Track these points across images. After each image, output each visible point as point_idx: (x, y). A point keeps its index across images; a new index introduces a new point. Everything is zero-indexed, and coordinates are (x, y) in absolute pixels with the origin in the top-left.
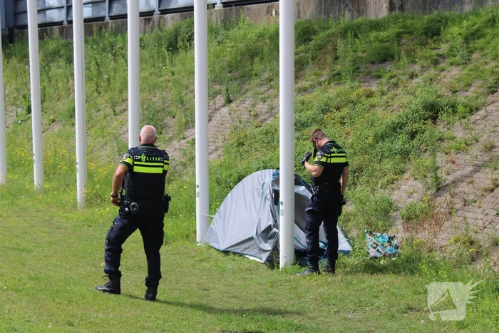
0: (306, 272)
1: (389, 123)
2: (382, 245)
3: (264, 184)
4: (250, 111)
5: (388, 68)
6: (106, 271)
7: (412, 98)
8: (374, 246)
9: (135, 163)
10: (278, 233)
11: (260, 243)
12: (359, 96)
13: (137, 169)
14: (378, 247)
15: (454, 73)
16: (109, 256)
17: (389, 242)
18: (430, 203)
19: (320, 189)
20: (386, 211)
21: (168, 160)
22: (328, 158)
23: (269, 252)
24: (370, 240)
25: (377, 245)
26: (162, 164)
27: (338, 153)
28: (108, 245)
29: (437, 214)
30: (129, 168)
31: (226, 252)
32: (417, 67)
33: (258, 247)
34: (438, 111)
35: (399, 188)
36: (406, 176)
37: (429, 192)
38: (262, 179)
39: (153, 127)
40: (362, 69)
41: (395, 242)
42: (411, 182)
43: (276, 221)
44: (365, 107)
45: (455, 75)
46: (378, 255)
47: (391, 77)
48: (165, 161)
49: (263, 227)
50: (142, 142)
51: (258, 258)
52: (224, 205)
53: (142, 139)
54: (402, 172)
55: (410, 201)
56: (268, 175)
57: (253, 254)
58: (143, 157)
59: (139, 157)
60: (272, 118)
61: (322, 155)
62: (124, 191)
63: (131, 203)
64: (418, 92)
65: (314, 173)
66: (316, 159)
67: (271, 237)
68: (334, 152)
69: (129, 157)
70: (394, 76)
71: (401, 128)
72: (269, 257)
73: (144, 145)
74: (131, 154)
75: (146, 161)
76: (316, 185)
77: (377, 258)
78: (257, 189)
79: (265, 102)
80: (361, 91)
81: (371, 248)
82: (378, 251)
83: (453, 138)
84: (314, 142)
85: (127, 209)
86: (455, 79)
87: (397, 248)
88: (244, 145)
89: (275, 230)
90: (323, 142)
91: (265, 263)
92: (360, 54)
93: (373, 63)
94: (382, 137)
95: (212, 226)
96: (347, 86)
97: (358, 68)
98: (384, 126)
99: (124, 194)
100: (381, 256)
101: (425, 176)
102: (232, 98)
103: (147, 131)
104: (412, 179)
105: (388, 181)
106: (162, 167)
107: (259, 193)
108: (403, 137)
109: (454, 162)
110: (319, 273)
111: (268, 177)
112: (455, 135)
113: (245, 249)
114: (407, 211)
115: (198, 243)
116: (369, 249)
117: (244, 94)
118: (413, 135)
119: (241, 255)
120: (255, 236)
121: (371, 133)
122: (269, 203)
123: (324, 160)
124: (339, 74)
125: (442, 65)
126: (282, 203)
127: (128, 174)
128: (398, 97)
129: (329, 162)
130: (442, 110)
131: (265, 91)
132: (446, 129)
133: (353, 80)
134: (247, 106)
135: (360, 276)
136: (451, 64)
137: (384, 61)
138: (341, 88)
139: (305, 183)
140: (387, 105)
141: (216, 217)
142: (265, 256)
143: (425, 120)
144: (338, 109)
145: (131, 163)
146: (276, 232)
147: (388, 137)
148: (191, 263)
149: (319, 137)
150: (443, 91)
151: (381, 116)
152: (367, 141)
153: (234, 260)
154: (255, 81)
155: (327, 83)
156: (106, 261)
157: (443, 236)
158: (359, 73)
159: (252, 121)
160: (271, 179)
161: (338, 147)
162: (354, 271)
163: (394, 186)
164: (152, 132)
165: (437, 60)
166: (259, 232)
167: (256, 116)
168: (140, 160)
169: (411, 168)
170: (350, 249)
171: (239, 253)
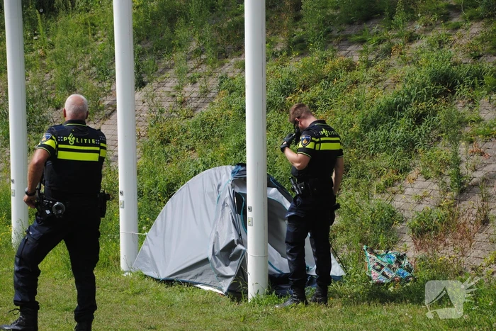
0: (288, 303)
1: (383, 104)
2: (389, 266)
3: (219, 186)
4: (174, 96)
5: (375, 29)
6: (16, 303)
7: (414, 68)
8: (378, 267)
9: (60, 146)
10: (245, 251)
11: (218, 266)
12: (334, 69)
13: (62, 155)
14: (384, 270)
15: (475, 30)
16: (20, 280)
17: (398, 262)
18: (452, 209)
19: (306, 186)
20: (387, 222)
21: (105, 143)
22: (316, 143)
23: (232, 279)
24: (370, 259)
25: (382, 266)
26: (98, 149)
27: (330, 136)
28: (19, 264)
29: (464, 224)
30: (51, 153)
31: (169, 282)
32: (418, 26)
33: (216, 271)
34: (454, 84)
35: (403, 192)
36: (413, 174)
37: (449, 195)
38: (217, 178)
39: (82, 97)
40: (335, 33)
41: (405, 263)
42: (421, 183)
43: (240, 235)
44: (344, 84)
45: (476, 34)
46: (384, 280)
47: (380, 42)
48: (102, 145)
49: (222, 245)
50: (68, 118)
51: (215, 287)
52: (162, 218)
53: (67, 113)
54: (406, 170)
55: (420, 208)
56: (225, 174)
57: (208, 282)
58: (71, 139)
59: (65, 139)
60: (208, 105)
61: (308, 140)
62: (43, 186)
63: (54, 202)
64: (423, 60)
65: (297, 165)
66: (300, 146)
67: (235, 258)
68: (324, 136)
69: (51, 138)
70: (385, 40)
71: (401, 110)
72: (232, 285)
73: (70, 122)
74: (53, 134)
75: (76, 144)
76: (300, 181)
77: (383, 284)
78: (211, 194)
79: (195, 83)
80: (337, 62)
81: (374, 271)
82: (383, 274)
83: (479, 121)
84: (295, 123)
85: (48, 212)
86: (477, 39)
87: (409, 270)
88: (169, 142)
89: (239, 247)
90: (309, 122)
91: (226, 293)
92: (331, 12)
93: (351, 23)
94: (375, 123)
95: (144, 247)
96: (316, 56)
97: (329, 31)
98: (375, 109)
99: (42, 190)
100: (388, 281)
101: (440, 174)
102: (145, 79)
103: (75, 103)
104: (421, 178)
105: (386, 183)
106: (98, 152)
107: (213, 199)
108: (405, 122)
109: (482, 154)
110: (307, 303)
111: (224, 176)
112: (482, 116)
113: (197, 276)
114: (419, 221)
115: (124, 272)
116: (370, 272)
117: (162, 73)
118: (419, 119)
119: (190, 284)
120: (210, 257)
121: (357, 118)
122: (229, 211)
123: (310, 146)
124: (301, 41)
125: (455, 21)
126: (250, 209)
127: (49, 163)
128: (391, 69)
129: (317, 148)
130: (461, 82)
131: (193, 69)
132: (467, 108)
133: (324, 48)
134: (168, 89)
135: (365, 306)
136: (471, 18)
137: (367, 19)
138: (307, 60)
139: (277, 183)
140: (377, 80)
141: (150, 234)
142: (226, 285)
143: (436, 97)
144: (305, 88)
145: (54, 146)
146: (241, 250)
147: (382, 123)
148: (122, 296)
149: (303, 115)
150: (460, 57)
151: (368, 95)
152: (353, 129)
153: (181, 291)
154: (178, 55)
155: (284, 54)
156: (17, 287)
157: (475, 254)
158: (331, 37)
159: (178, 109)
160: (231, 178)
161: (329, 129)
162: (355, 299)
163: (395, 189)
164: (82, 104)
165: (448, 14)
166: (217, 251)
167: (183, 103)
169: (418, 164)
170: (343, 273)
171: (187, 282)
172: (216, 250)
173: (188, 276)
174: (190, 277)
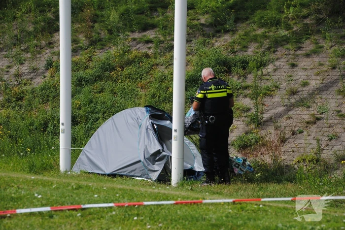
2: (242, 165)
8: (237, 165)
11: (149, 165)
13: (210, 96)
14: (240, 167)
23: (159, 172)
33: (147, 168)
34: (230, 67)
46: (241, 172)
48: (227, 87)
58: (213, 87)
59: (210, 88)
67: (160, 160)
75: (215, 89)
81: (235, 168)
88: (21, 99)
89: (164, 153)
106: (226, 91)
109: (263, 104)
120: (142, 159)
130: (235, 65)
139: (171, 118)
142: (155, 176)
146: (166, 155)
160: (147, 114)
168: (211, 89)
171: (126, 176)
172: (146, 156)
173: (126, 171)
174: (127, 172)
